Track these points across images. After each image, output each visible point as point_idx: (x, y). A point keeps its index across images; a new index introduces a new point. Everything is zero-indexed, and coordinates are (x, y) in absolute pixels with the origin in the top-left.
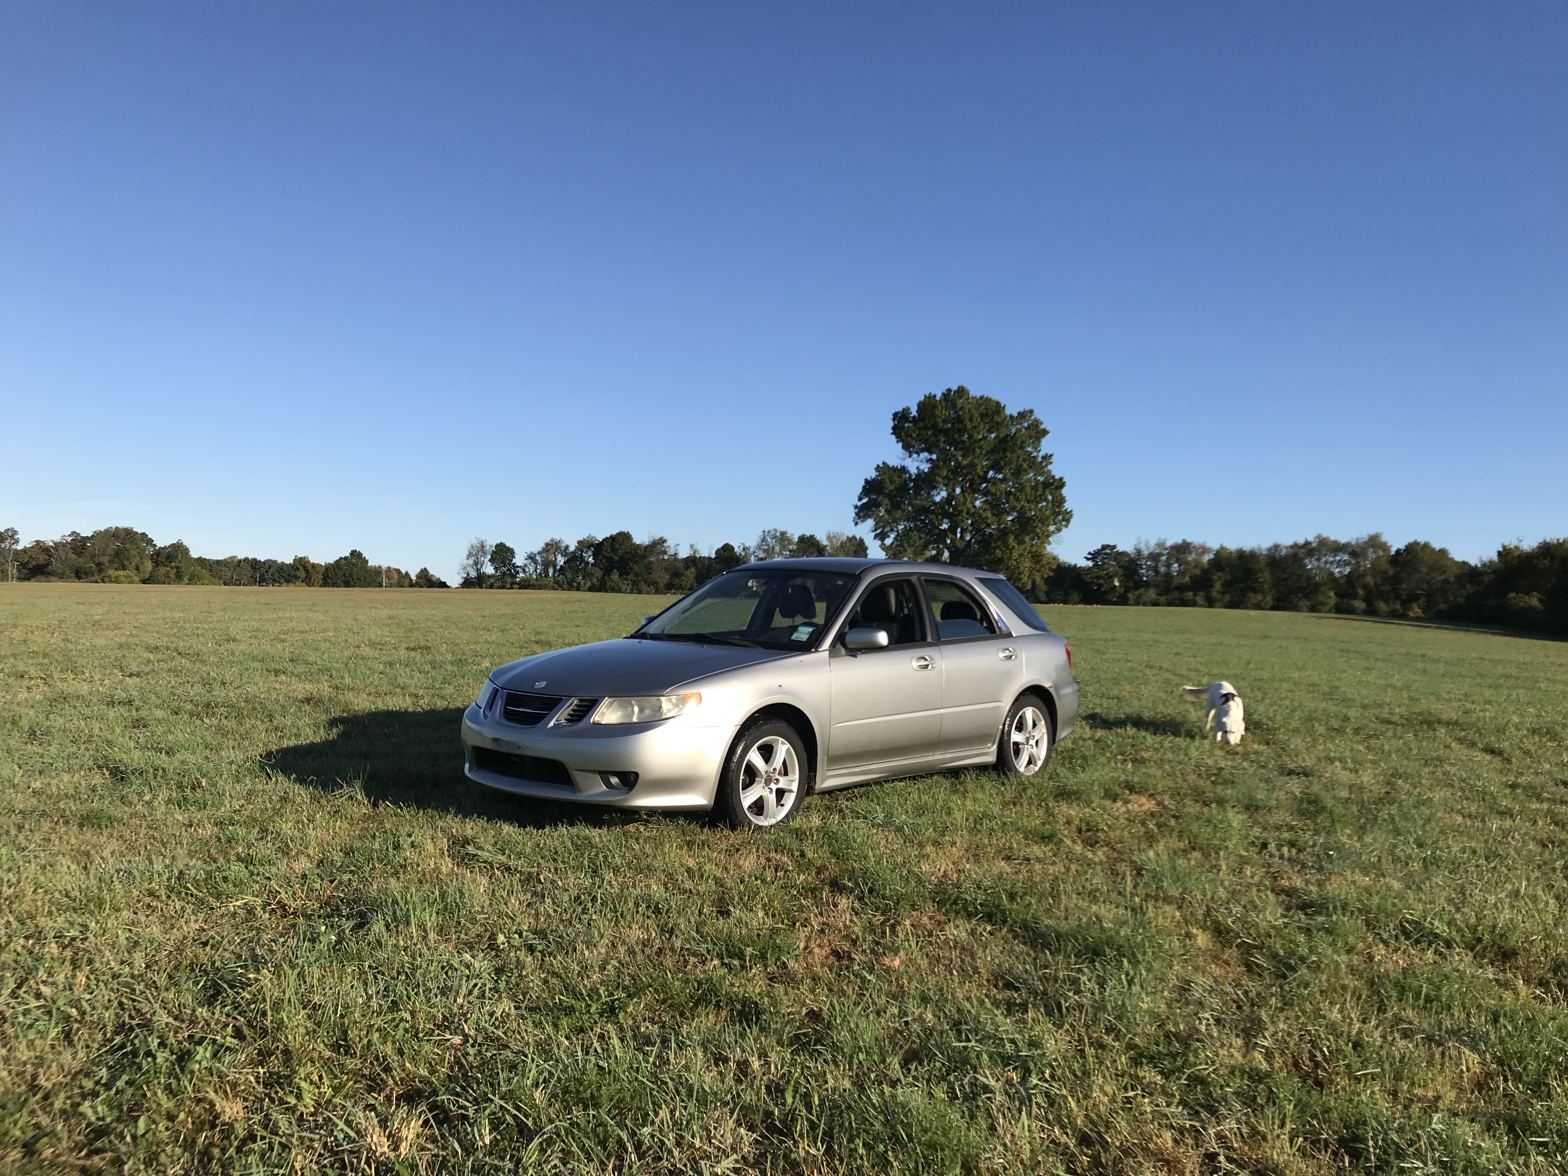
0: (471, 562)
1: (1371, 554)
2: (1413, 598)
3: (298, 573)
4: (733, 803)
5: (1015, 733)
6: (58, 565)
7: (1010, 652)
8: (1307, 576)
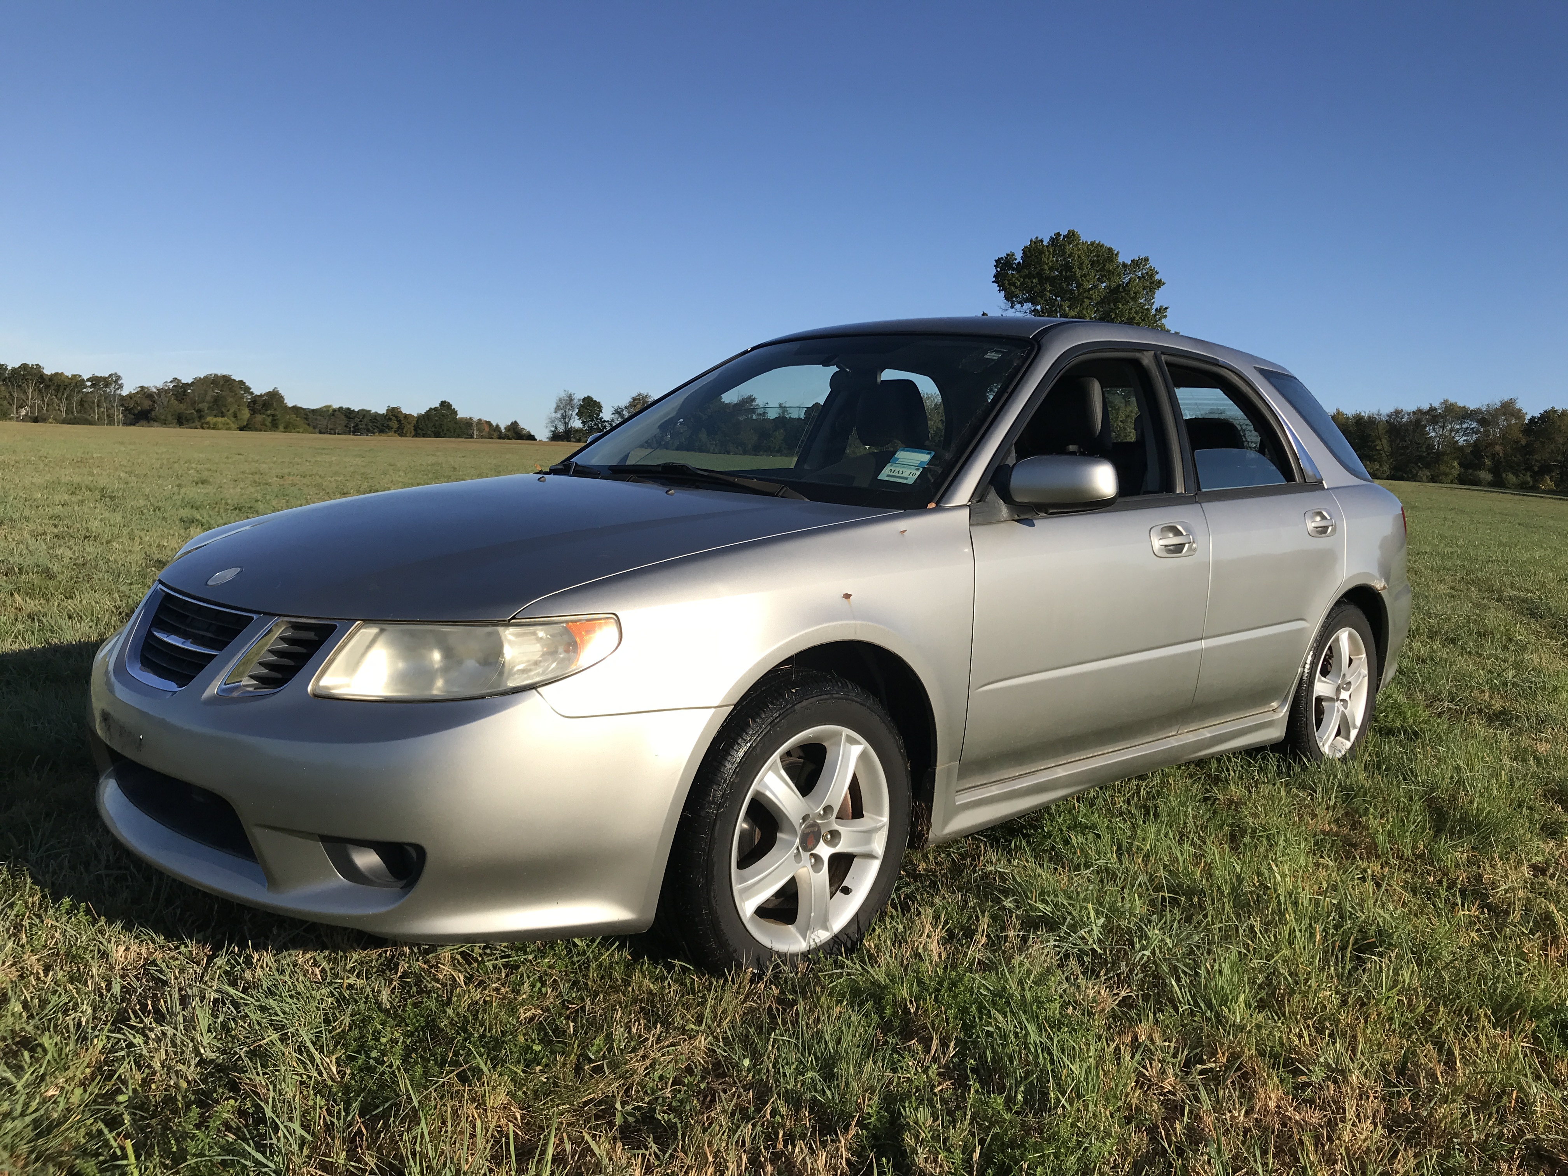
0: (559, 415)
1: (1502, 422)
2: (1545, 469)
3: (390, 423)
4: (714, 902)
5: (1320, 680)
6: (162, 411)
7: (1324, 518)
8: (1429, 445)
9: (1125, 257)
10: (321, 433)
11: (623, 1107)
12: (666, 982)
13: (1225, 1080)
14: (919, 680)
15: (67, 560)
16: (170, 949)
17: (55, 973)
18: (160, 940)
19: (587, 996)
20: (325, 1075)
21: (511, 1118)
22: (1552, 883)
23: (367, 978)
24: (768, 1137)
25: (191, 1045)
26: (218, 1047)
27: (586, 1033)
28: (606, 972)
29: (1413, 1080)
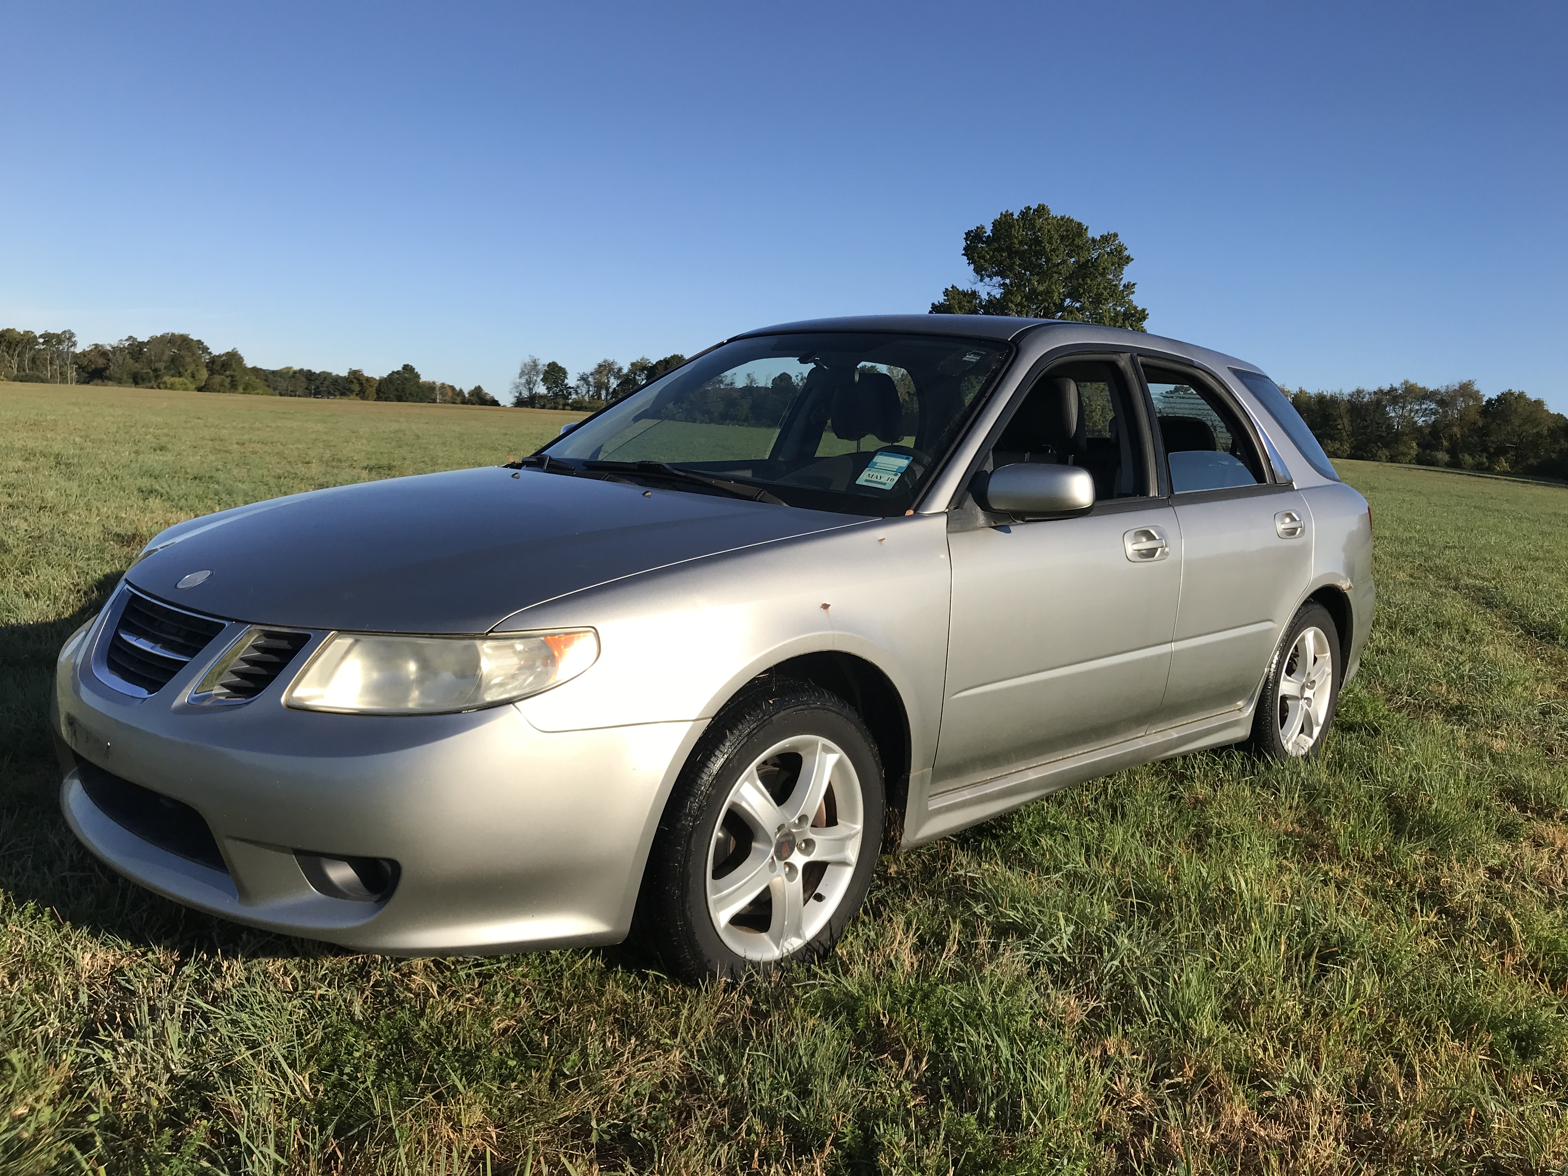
0: (523, 381)
1: (1460, 404)
2: (1501, 451)
3: (352, 386)
4: (689, 914)
5: (1285, 679)
6: (116, 369)
7: (1293, 519)
8: (1389, 425)
9: (1094, 233)
10: (281, 395)
11: (598, 1125)
12: (640, 992)
13: (1193, 1094)
14: (895, 689)
15: (22, 533)
16: (137, 955)
17: (21, 983)
18: (128, 946)
19: (561, 1006)
20: (298, 1092)
21: (486, 1138)
22: (1508, 887)
23: (339, 987)
24: (743, 1156)
25: (162, 1061)
26: (188, 1063)
27: (561, 1047)
28: (580, 981)
29: (1374, 1095)
